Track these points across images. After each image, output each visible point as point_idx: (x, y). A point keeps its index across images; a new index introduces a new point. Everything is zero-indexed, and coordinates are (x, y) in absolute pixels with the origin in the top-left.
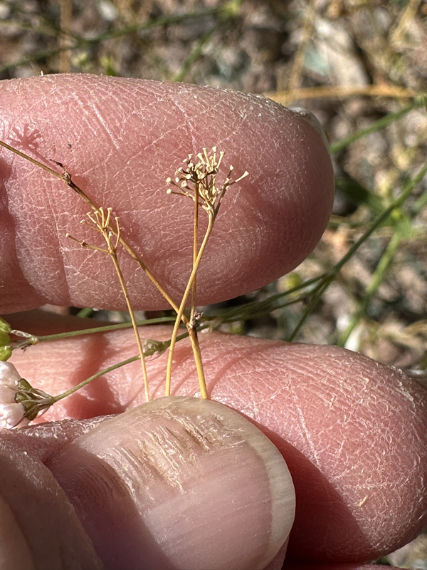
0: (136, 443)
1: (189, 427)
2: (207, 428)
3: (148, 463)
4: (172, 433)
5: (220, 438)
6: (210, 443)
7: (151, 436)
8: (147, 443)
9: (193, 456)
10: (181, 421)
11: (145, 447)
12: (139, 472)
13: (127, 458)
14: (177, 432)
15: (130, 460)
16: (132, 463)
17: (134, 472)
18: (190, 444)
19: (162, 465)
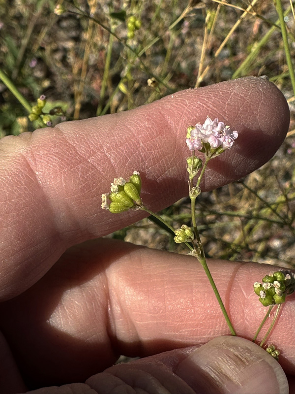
0: (214, 362)
1: (236, 353)
2: (245, 353)
3: (222, 372)
4: (229, 357)
5: (252, 358)
6: (248, 361)
7: (221, 359)
8: (219, 363)
9: (242, 368)
10: (232, 350)
11: (219, 364)
12: (219, 378)
13: (212, 371)
14: (231, 356)
15: (214, 372)
16: (215, 373)
17: (217, 378)
18: (239, 362)
19: (229, 373)
